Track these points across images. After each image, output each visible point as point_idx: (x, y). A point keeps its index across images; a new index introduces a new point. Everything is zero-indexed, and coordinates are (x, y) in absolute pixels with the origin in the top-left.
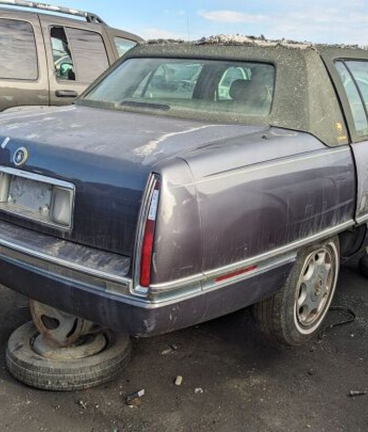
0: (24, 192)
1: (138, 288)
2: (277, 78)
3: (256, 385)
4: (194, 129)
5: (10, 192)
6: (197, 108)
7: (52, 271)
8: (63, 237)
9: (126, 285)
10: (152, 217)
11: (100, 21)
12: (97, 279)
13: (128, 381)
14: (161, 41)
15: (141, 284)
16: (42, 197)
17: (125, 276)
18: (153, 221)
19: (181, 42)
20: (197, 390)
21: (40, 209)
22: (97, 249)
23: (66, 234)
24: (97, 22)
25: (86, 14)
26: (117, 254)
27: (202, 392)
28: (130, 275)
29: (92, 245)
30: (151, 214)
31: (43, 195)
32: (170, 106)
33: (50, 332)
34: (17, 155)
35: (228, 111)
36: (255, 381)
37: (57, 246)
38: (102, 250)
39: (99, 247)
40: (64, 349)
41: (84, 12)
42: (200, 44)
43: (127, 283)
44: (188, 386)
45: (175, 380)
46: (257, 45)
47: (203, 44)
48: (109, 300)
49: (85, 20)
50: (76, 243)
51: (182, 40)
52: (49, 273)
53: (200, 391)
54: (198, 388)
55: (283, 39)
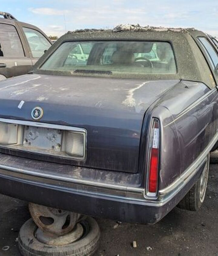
0: (37, 137)
1: (149, 194)
2: (175, 50)
3: (179, 238)
4: (141, 86)
5: (25, 137)
6: (131, 71)
7: (79, 189)
8: (79, 165)
9: (141, 193)
10: (155, 147)
11: (12, 18)
12: (117, 191)
13: (104, 251)
14: (87, 30)
15: (151, 191)
16: (54, 139)
17: (140, 187)
18: (157, 149)
19: (102, 30)
20: (148, 248)
21: (53, 147)
22: (106, 170)
23: (81, 162)
24: (11, 18)
25: (4, 14)
26: (124, 172)
27: (151, 249)
28: (143, 186)
29: (102, 168)
30: (154, 144)
31: (54, 138)
32: (112, 71)
33: (48, 227)
34: (35, 112)
35: (151, 72)
36: (177, 236)
37: (78, 171)
38: (111, 171)
39: (108, 169)
40: (61, 237)
41: (3, 12)
42: (118, 32)
43: (142, 192)
44: (142, 247)
45: (132, 245)
46: (156, 31)
47: (120, 31)
48: (128, 204)
49: (3, 17)
50: (90, 168)
51: (103, 29)
52: (77, 191)
53: (150, 249)
54: (148, 247)
55: (148, 26)
